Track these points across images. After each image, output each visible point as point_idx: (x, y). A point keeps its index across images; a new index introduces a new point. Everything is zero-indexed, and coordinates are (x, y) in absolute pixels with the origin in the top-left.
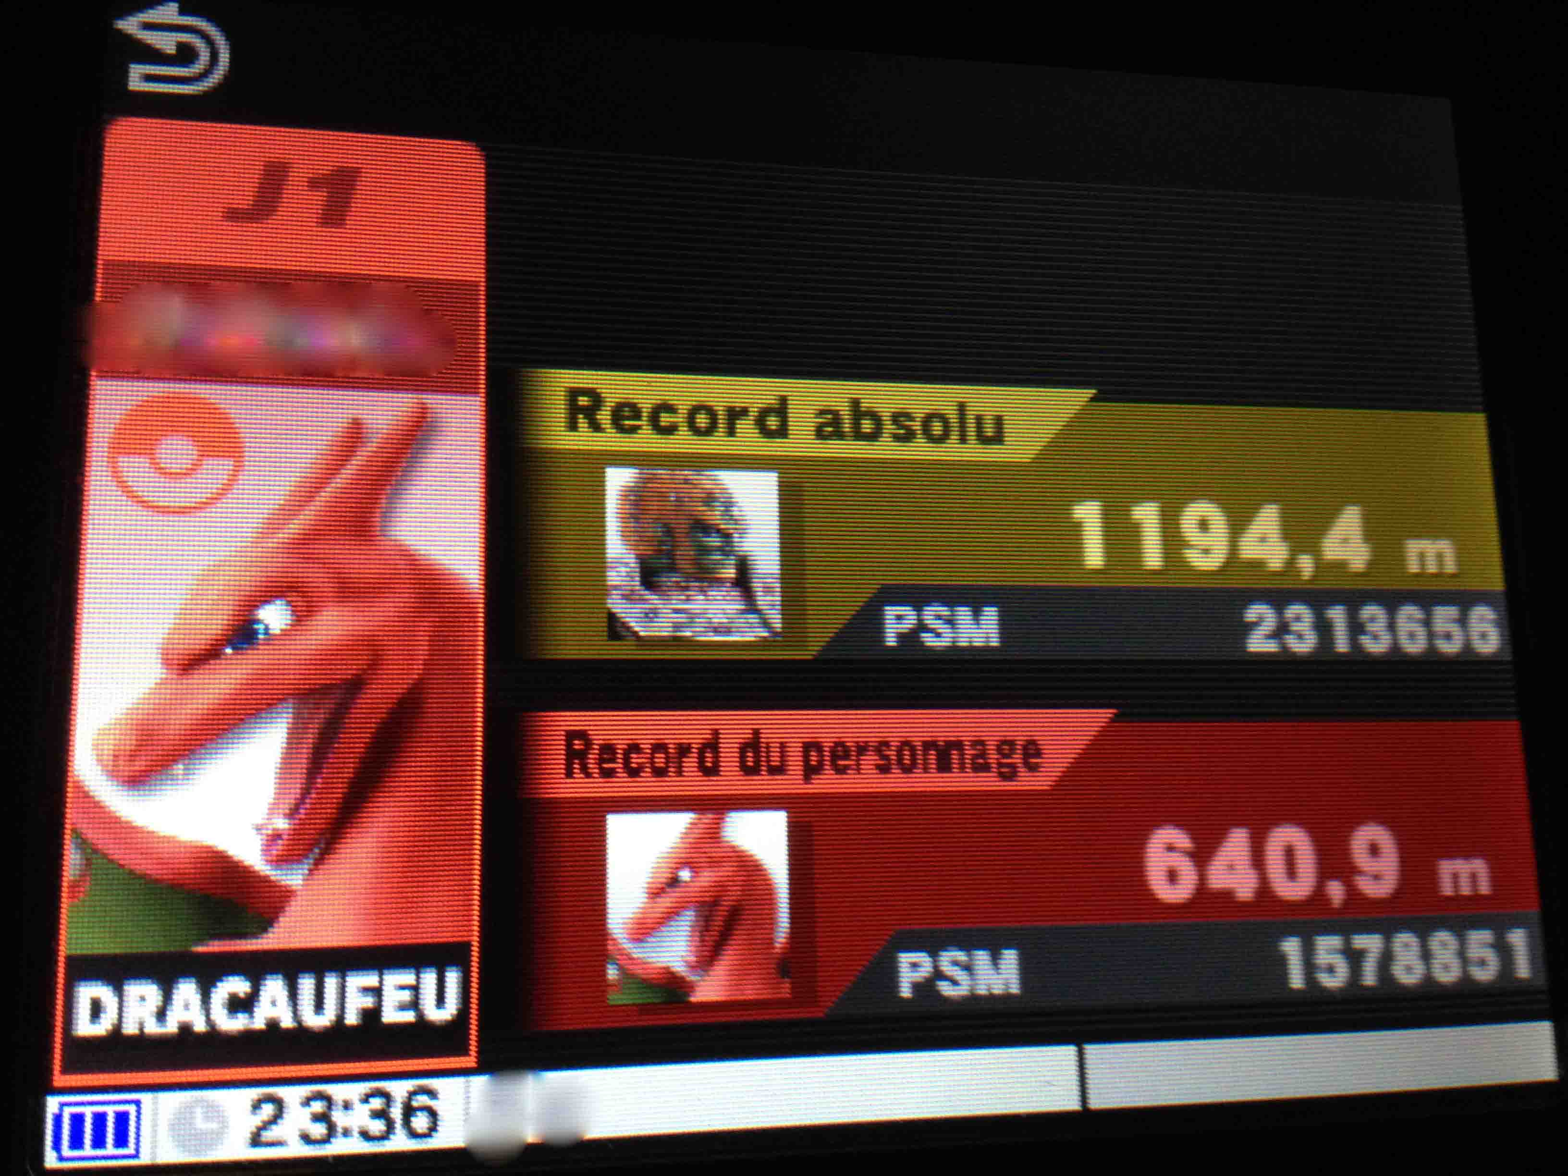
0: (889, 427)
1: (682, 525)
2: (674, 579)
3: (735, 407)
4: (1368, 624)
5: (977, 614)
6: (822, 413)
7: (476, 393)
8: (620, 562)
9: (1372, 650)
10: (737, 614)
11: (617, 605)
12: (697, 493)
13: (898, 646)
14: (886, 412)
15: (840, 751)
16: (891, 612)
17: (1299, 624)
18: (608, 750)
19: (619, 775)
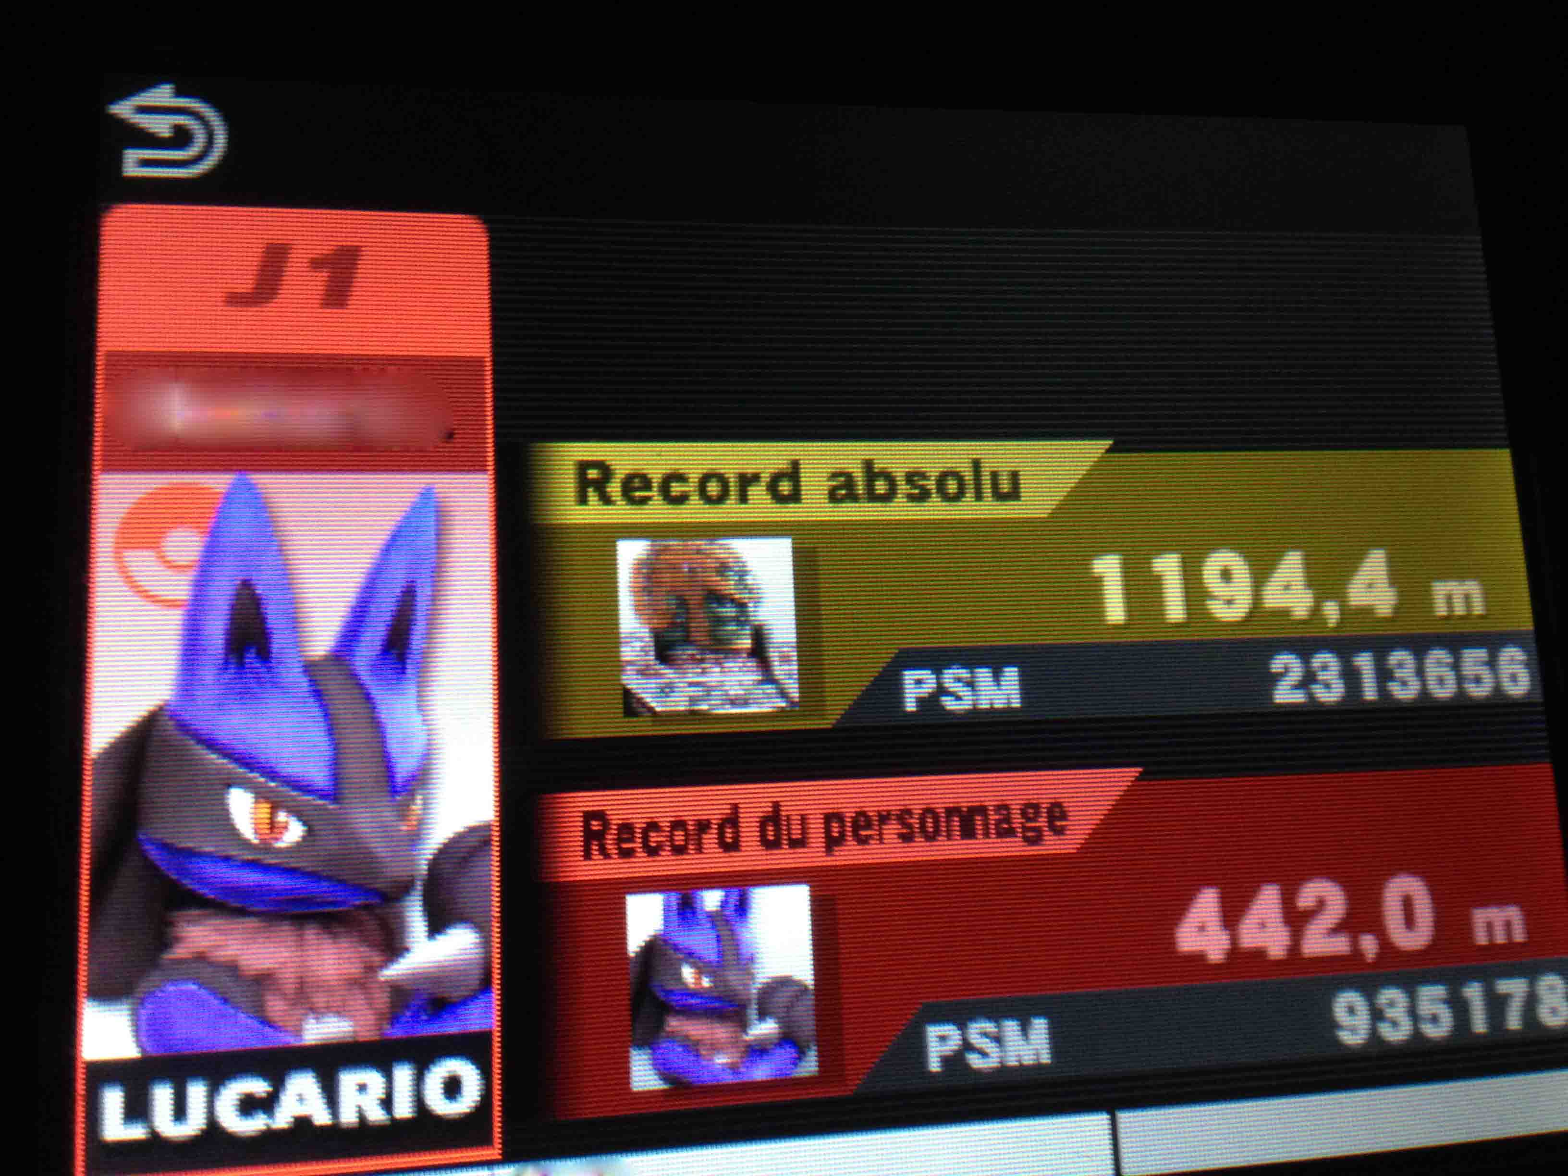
0: (903, 488)
1: (695, 597)
2: (690, 652)
3: (747, 473)
4: (1395, 671)
5: (997, 676)
6: (834, 475)
7: (483, 469)
8: (633, 637)
9: (1400, 697)
10: (753, 684)
11: (632, 681)
12: (711, 563)
13: (917, 711)
14: (899, 472)
15: (861, 821)
16: (910, 676)
17: (1325, 673)
18: (626, 829)
19: (638, 855)
